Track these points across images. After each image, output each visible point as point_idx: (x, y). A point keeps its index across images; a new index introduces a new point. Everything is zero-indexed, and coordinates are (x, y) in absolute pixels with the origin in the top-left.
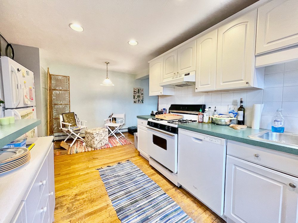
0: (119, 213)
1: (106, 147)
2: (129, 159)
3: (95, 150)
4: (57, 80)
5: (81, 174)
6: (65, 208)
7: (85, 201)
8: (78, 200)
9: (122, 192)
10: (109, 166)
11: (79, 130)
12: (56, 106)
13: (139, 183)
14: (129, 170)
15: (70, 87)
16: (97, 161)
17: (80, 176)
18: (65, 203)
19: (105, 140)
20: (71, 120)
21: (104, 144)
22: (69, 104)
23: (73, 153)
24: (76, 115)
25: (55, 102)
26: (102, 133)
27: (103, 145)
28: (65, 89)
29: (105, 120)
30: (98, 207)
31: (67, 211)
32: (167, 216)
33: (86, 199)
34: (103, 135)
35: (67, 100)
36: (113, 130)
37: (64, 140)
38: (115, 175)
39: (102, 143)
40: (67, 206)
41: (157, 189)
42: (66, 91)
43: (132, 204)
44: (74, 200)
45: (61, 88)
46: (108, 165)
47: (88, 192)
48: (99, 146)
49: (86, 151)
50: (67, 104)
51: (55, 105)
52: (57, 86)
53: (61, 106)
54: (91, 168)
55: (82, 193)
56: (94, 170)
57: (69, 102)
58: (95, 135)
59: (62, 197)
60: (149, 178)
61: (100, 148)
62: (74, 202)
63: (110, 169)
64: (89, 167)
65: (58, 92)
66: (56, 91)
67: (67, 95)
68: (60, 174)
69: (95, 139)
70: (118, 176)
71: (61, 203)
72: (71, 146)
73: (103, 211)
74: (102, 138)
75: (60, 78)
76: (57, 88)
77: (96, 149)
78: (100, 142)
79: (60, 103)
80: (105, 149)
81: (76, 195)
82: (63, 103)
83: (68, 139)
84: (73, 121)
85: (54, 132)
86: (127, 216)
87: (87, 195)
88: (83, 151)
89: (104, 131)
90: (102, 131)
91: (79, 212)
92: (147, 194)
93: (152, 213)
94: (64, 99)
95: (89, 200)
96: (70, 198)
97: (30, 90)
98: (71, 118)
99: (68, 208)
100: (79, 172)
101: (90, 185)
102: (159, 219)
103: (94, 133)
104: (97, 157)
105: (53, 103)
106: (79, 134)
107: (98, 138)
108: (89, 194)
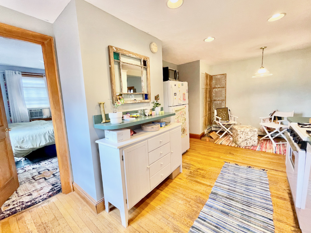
0: (212, 194)
1: (252, 148)
2: (266, 170)
3: (237, 147)
4: (216, 79)
5: (211, 159)
6: (190, 171)
7: (200, 174)
8: (198, 172)
9: (228, 187)
10: (237, 165)
11: (230, 125)
12: (215, 102)
13: (251, 192)
14: (254, 178)
15: (227, 84)
16: (231, 156)
17: (210, 160)
18: (191, 168)
19: (252, 140)
20: (224, 114)
21: (251, 145)
22: (225, 100)
23: (218, 143)
24: (229, 110)
25: (214, 98)
26: (248, 132)
27: (248, 145)
28: (223, 86)
29: (260, 118)
30: (204, 182)
31: (189, 172)
32: (248, 230)
33: (202, 174)
34: (250, 134)
35: (224, 96)
36: (269, 132)
37: (217, 131)
38: (235, 173)
39: (248, 143)
40: (191, 170)
41: (266, 209)
42: (223, 88)
43: (226, 198)
44: (196, 170)
45: (219, 86)
46: (237, 163)
47: (206, 171)
48: (243, 145)
49: (229, 145)
50: (223, 100)
51: (215, 100)
52: (216, 84)
53: (218, 102)
54: (221, 159)
55: (203, 170)
56: (222, 161)
57: (225, 98)
58: (239, 132)
59: (193, 165)
60: (270, 197)
61: (244, 148)
62: (196, 171)
63: (236, 167)
64: (221, 157)
65: (217, 89)
66: (216, 89)
67: (223, 92)
68: (200, 153)
69: (239, 136)
70: (238, 175)
71: (190, 167)
72: (220, 138)
73: (204, 186)
74: (249, 137)
75: (219, 77)
76: (217, 86)
77: (239, 147)
78: (245, 141)
79: (218, 99)
80: (248, 150)
81: (199, 169)
82: (220, 99)
83: (221, 131)
84: (226, 116)
85: (213, 123)
86: (215, 200)
87: (204, 172)
88: (227, 144)
89: (251, 131)
90: (248, 130)
91: (193, 177)
92: (248, 204)
93: (235, 215)
94: (221, 96)
95: (203, 176)
96: (195, 168)
97: (184, 94)
98: (224, 113)
99: (191, 172)
100: (211, 157)
101: (211, 168)
102: (238, 223)
103: (238, 130)
104: (234, 153)
105: (213, 99)
106: (229, 128)
107: (242, 136)
108: (206, 173)
